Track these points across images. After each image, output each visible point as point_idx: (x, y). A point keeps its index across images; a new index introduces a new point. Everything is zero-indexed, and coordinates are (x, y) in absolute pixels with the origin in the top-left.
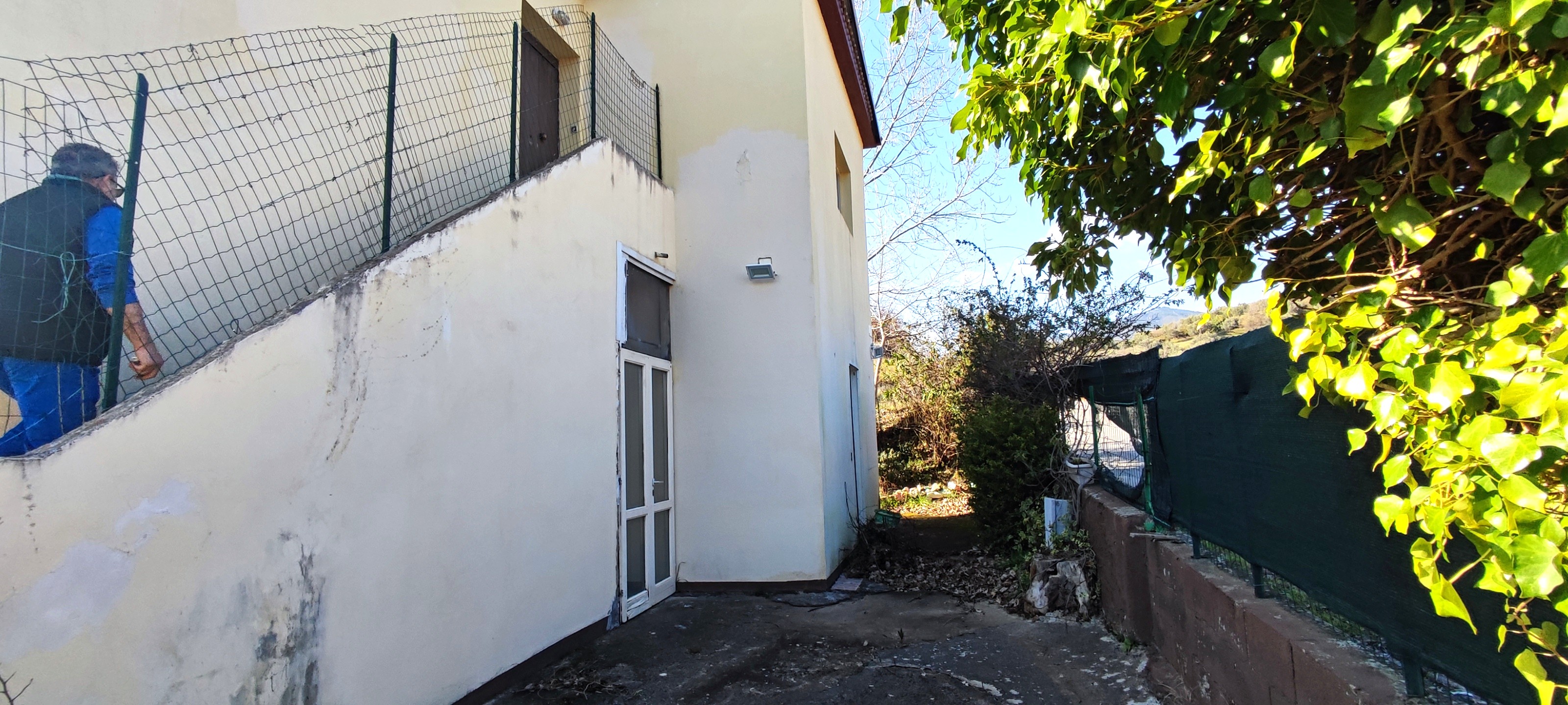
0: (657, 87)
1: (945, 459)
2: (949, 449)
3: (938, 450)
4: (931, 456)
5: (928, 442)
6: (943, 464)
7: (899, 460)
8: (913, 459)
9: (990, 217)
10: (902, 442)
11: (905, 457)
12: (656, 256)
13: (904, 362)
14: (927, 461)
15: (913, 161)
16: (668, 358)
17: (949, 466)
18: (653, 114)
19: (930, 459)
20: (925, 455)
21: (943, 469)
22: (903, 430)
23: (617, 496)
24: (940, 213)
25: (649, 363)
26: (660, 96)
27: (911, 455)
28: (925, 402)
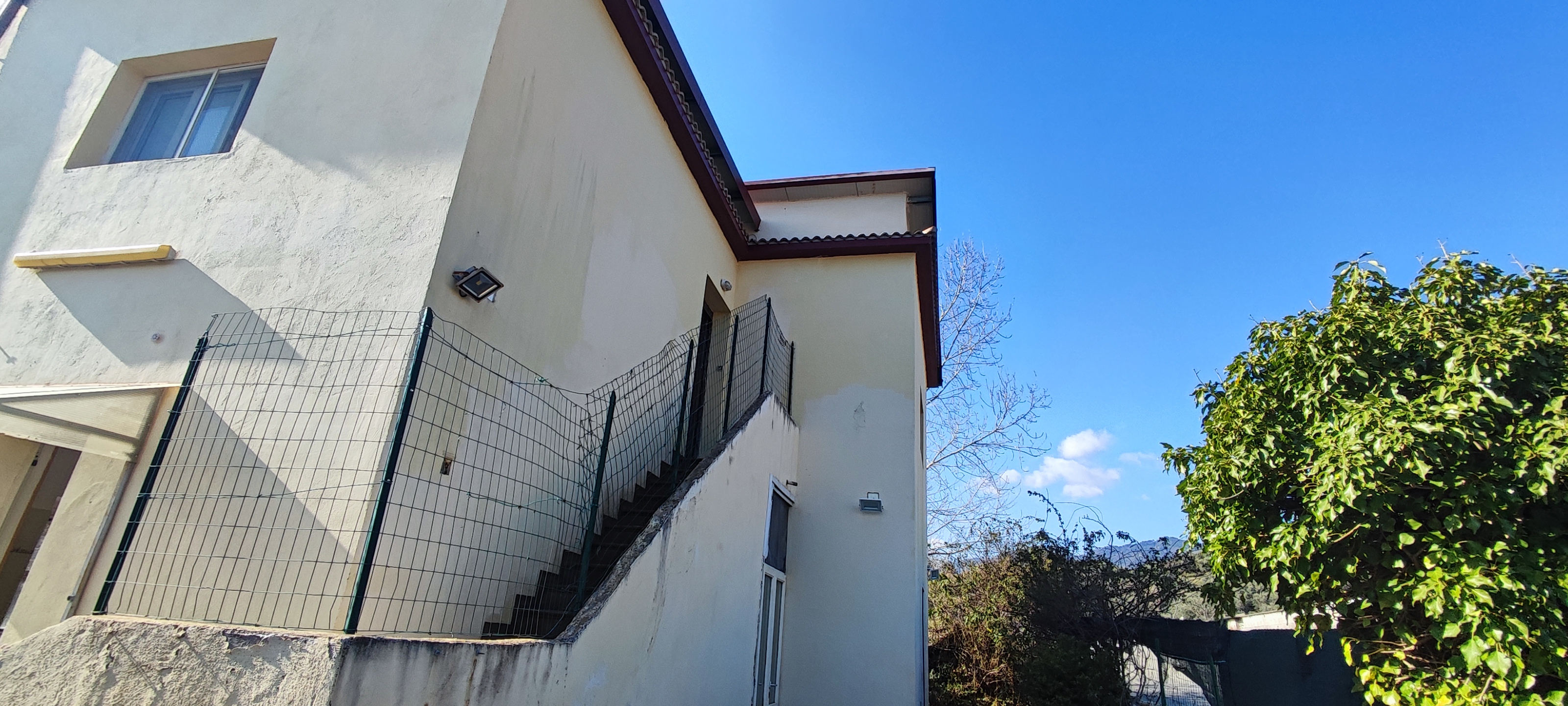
0: (793, 344)
1: (983, 685)
2: (989, 676)
3: (977, 675)
4: (970, 681)
5: (968, 667)
6: (982, 691)
7: (938, 681)
8: (953, 682)
9: (1028, 450)
10: (941, 664)
11: (945, 679)
12: (787, 483)
13: (946, 582)
14: (966, 686)
15: (960, 395)
16: (783, 570)
17: (988, 694)
18: (787, 363)
19: (969, 684)
20: (964, 680)
21: (982, 696)
22: (943, 651)
23: (751, 695)
24: (980, 442)
25: (776, 574)
26: (795, 351)
27: (950, 678)
28: (966, 622)
